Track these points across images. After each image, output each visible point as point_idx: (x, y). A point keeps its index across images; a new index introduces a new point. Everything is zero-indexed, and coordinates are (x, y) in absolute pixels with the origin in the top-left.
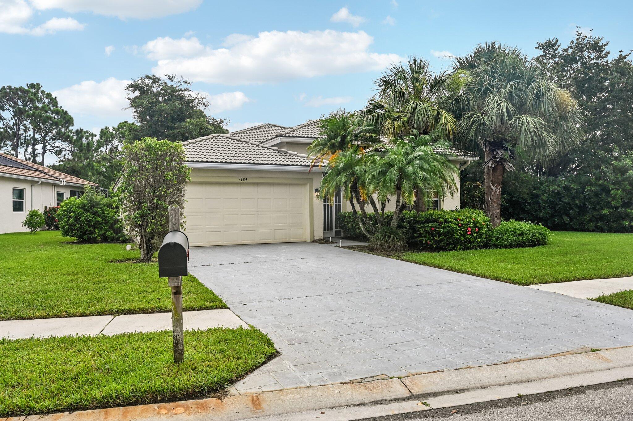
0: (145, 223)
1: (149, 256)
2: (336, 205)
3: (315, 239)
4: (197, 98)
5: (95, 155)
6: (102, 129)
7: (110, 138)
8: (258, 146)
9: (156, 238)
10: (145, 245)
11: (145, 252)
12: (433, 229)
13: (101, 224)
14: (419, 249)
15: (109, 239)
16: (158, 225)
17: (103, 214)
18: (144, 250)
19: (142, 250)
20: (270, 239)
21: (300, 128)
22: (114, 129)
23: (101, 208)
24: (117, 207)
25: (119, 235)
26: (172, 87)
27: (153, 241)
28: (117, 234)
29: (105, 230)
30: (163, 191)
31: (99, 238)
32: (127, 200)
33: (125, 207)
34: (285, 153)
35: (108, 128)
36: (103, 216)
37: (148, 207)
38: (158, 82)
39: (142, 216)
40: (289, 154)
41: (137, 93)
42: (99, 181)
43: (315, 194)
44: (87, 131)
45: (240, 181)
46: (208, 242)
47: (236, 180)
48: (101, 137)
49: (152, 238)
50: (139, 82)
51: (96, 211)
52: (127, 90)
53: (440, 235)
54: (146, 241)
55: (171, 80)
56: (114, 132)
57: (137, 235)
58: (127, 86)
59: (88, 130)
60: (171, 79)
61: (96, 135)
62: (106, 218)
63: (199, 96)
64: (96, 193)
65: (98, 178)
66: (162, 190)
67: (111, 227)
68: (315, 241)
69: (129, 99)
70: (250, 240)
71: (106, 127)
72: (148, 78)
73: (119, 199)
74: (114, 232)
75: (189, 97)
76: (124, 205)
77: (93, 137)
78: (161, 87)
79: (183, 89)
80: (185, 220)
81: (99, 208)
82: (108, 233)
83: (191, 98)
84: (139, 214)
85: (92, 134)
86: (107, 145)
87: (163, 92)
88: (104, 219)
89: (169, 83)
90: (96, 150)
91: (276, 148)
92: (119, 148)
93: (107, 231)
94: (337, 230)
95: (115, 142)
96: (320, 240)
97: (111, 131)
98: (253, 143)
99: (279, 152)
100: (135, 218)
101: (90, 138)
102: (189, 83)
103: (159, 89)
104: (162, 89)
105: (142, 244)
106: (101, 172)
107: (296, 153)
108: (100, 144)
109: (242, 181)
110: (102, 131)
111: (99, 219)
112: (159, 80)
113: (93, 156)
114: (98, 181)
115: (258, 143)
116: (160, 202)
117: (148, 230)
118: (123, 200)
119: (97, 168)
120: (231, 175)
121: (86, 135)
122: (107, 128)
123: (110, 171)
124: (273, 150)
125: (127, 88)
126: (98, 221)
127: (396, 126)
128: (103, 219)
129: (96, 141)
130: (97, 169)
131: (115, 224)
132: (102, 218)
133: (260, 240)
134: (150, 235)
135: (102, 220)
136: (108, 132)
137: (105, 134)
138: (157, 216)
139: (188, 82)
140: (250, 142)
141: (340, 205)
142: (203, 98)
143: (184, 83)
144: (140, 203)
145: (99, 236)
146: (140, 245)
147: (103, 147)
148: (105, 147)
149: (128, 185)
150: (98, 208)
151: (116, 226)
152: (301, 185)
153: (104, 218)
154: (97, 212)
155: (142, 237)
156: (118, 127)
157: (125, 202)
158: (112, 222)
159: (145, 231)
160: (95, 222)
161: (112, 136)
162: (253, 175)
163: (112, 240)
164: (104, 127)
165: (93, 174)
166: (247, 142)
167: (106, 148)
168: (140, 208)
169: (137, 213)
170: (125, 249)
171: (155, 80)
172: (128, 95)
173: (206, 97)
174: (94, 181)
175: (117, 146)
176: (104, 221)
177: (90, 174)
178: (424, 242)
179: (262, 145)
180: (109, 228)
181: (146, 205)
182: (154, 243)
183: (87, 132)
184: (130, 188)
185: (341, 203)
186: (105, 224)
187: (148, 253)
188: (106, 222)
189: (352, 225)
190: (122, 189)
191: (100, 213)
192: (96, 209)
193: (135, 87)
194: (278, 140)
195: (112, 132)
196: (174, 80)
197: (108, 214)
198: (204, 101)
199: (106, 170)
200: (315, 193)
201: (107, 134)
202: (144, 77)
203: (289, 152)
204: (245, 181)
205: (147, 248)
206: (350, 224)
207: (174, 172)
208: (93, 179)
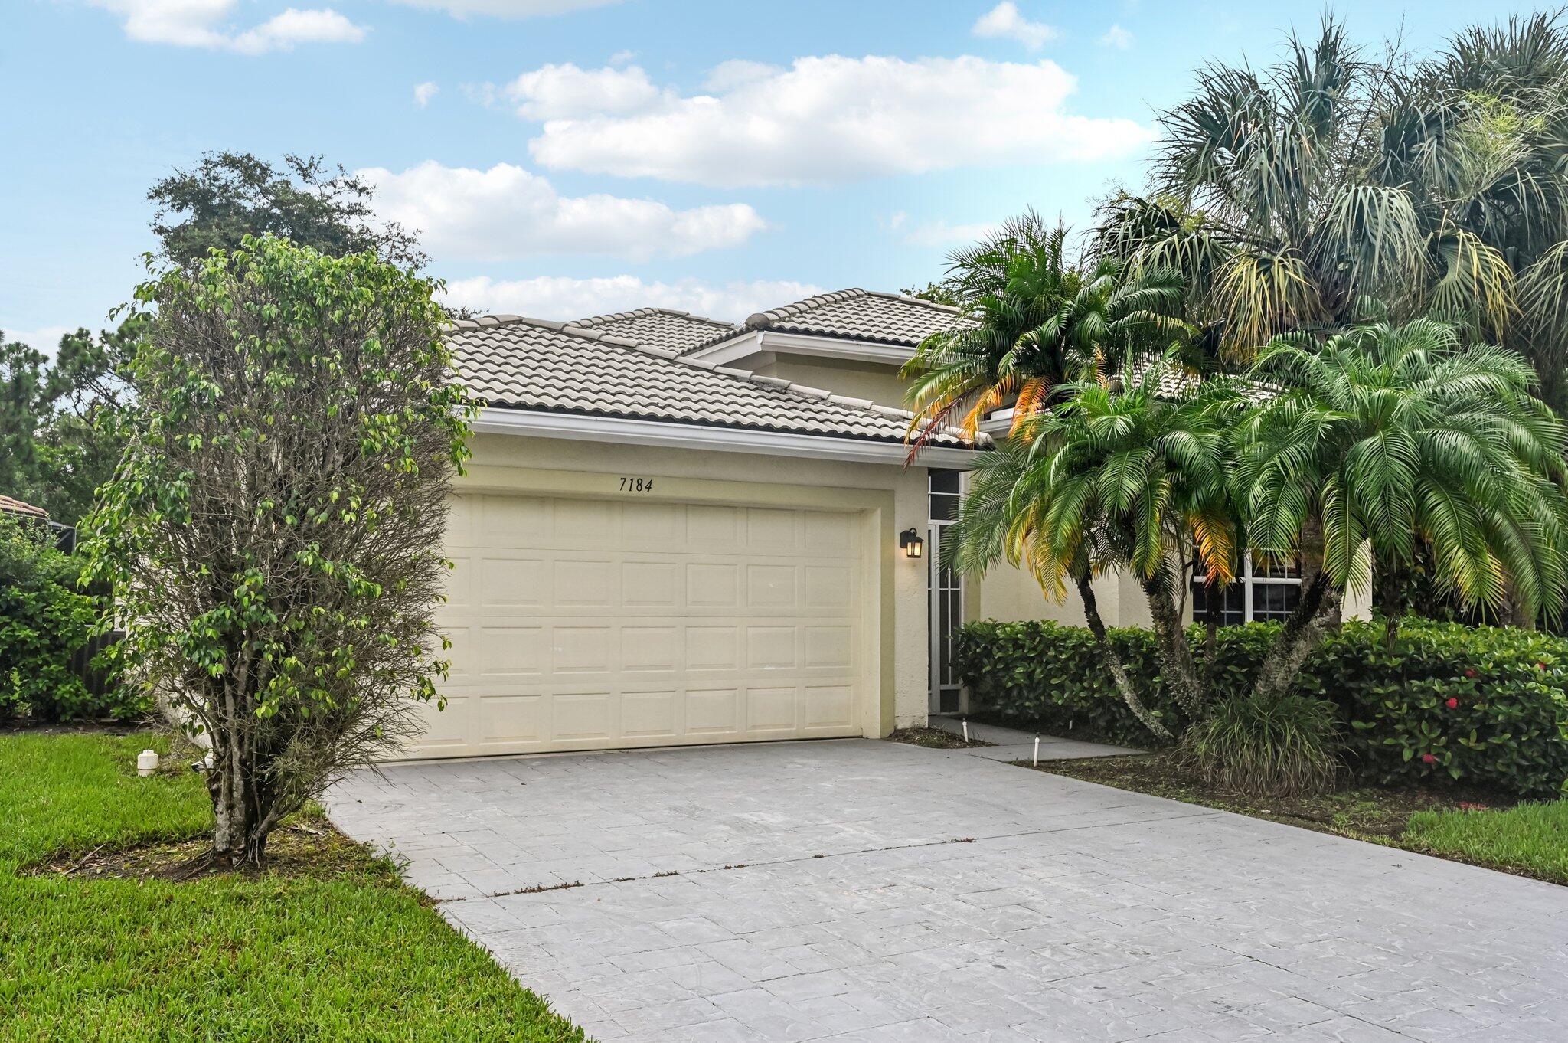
0: (244, 670)
1: (256, 836)
2: (943, 595)
3: (900, 727)
4: (388, 239)
5: (40, 420)
6: (67, 336)
7: (90, 365)
8: (672, 362)
9: (295, 745)
10: (237, 778)
11: (239, 815)
12: (1453, 702)
13: (36, 652)
14: (1377, 784)
15: (64, 711)
16: (314, 684)
17: (46, 615)
18: (230, 807)
19: (221, 807)
20: (731, 728)
21: (817, 308)
22: (106, 336)
23: (38, 589)
24: (102, 587)
25: (107, 697)
26: (306, 198)
27: (280, 763)
28: (98, 694)
29: (48, 675)
30: (349, 510)
31: (25, 709)
32: (152, 549)
33: (140, 585)
34: (785, 390)
35: (88, 333)
36: (45, 620)
37: (262, 590)
38: (261, 180)
39: (230, 639)
40: (799, 394)
41: (188, 215)
42: (51, 501)
43: (902, 554)
44: (18, 344)
45: (626, 491)
46: (487, 739)
47: (611, 487)
48: (62, 363)
49: (278, 748)
50: (199, 176)
51: (17, 601)
52: (157, 200)
53: (1486, 729)
54: (242, 762)
55: (305, 176)
56: (107, 348)
57: (198, 723)
58: (157, 185)
59: (23, 342)
60: (305, 174)
61: (45, 359)
62: (56, 627)
63: (395, 232)
64: (18, 529)
65: (48, 489)
66: (343, 501)
67: (78, 664)
68: (899, 735)
69: (160, 230)
70: (655, 732)
71: (81, 330)
72: (230, 162)
73: (112, 547)
74: (89, 686)
75: (361, 232)
76: (139, 577)
77: (36, 364)
78: (271, 197)
79: (344, 206)
80: (440, 655)
81: (30, 589)
82: (63, 690)
83: (367, 236)
84: (217, 623)
85: (36, 353)
86: (80, 386)
87: (276, 211)
88: (49, 631)
89: (299, 186)
90: (45, 407)
91: (747, 373)
92: (120, 399)
93: (57, 682)
94: (945, 687)
95: (110, 381)
96: (918, 730)
97: (96, 344)
98: (654, 349)
99: (760, 386)
100: (197, 647)
101: (27, 368)
102: (363, 190)
103: (263, 202)
104: (274, 203)
105: (225, 775)
106: (57, 474)
107: (824, 393)
108: (57, 388)
109: (634, 492)
110: (66, 342)
111: (26, 633)
112: (265, 170)
113: (36, 422)
114: (44, 501)
115: (672, 355)
116: (328, 567)
117: (261, 711)
118: (135, 549)
119: (45, 459)
120: (588, 467)
121: (13, 356)
122: (82, 334)
123: (88, 472)
124: (734, 378)
125: (158, 193)
126: (24, 642)
127: (1281, 282)
128: (44, 633)
129: (44, 374)
130: (44, 464)
131: (92, 653)
132: (38, 628)
133: (693, 730)
134: (270, 734)
135: (40, 637)
136: (88, 345)
137: (76, 351)
138: (309, 636)
139: (360, 187)
140: (641, 348)
141: (956, 595)
142: (409, 240)
143: (347, 188)
144: (225, 567)
145: (23, 699)
146: (216, 779)
147: (69, 395)
148: (75, 394)
149: (163, 474)
150: (23, 589)
151: (96, 663)
152: (846, 514)
153: (48, 629)
154: (20, 604)
155: (224, 739)
156: (120, 330)
157: (146, 561)
158: (78, 644)
159: (242, 710)
160: (12, 646)
161: (102, 363)
162: (673, 469)
163: (76, 715)
164: (74, 332)
165: (31, 479)
166: (631, 349)
167: (79, 398)
168: (219, 594)
169: (207, 622)
170: (128, 765)
171: (253, 172)
172: (159, 216)
173: (419, 237)
174: (34, 501)
175: (115, 394)
176: (46, 642)
177: (19, 475)
178: (1407, 755)
179: (690, 359)
180: (69, 669)
181: (257, 576)
182: (288, 774)
183: (17, 347)
184: (177, 487)
185: (962, 588)
186: (49, 651)
187: (252, 819)
188: (56, 647)
189: (1030, 675)
190: (132, 495)
191: (33, 606)
192: (16, 592)
193: (179, 192)
194: (757, 342)
195: (101, 348)
196: (316, 175)
197: (66, 612)
198: (412, 249)
199: (76, 468)
200: (904, 545)
201: (82, 351)
202: (215, 159)
203: (795, 387)
204: (645, 490)
205: (247, 796)
206: (1019, 670)
207: (403, 417)
208: (29, 492)
